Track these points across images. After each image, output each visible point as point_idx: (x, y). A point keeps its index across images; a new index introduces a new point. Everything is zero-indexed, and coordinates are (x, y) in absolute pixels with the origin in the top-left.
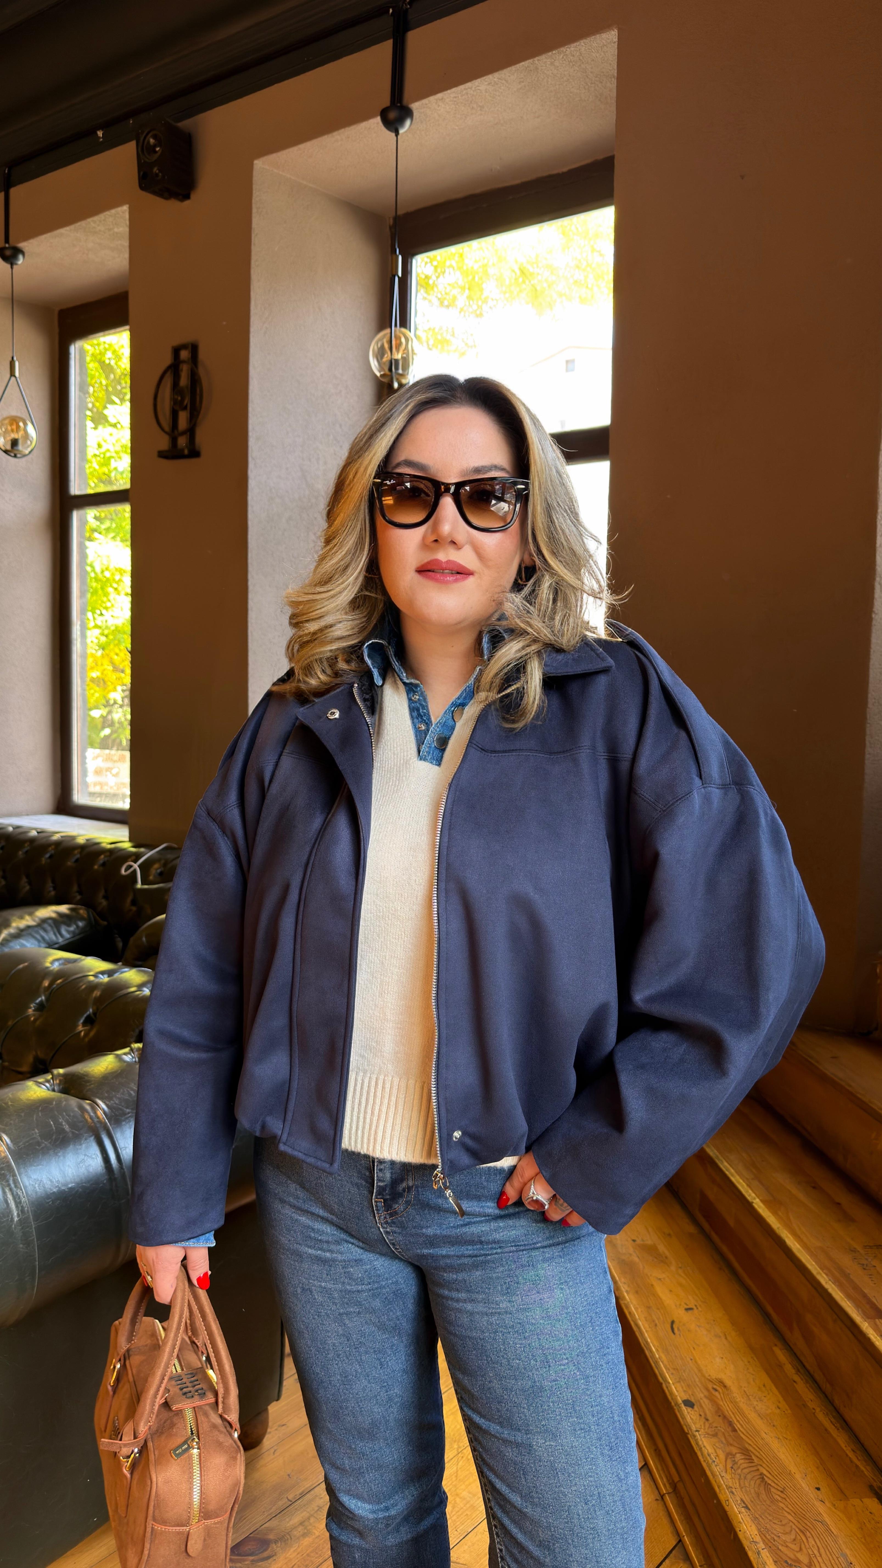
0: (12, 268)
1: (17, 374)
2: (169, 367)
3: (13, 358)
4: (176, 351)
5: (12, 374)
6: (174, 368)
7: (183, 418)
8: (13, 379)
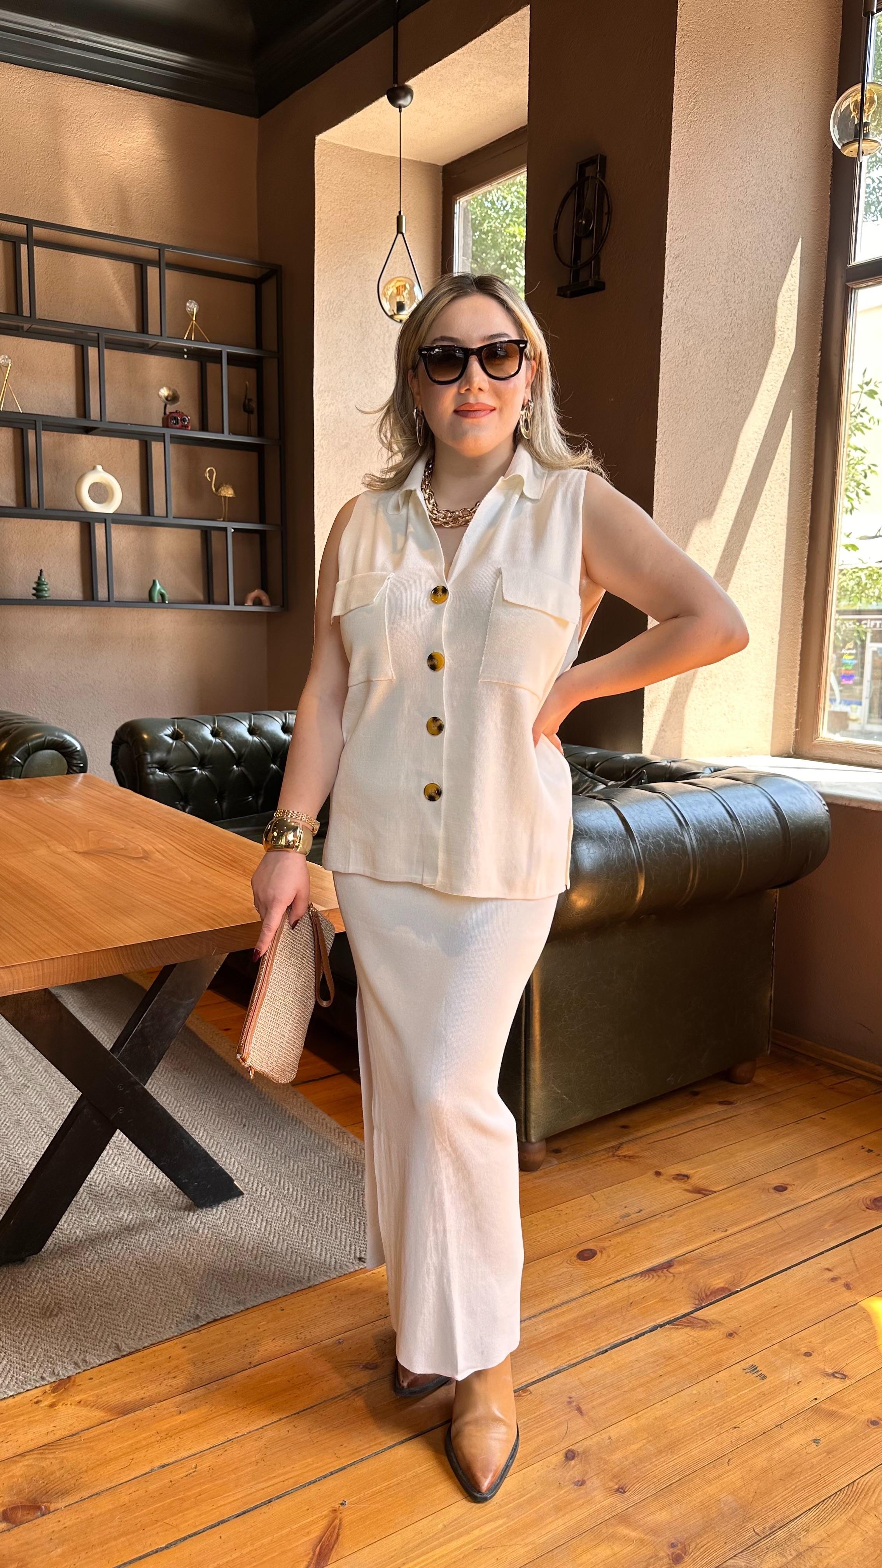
0: (400, 111)
1: (404, 231)
2: (573, 187)
3: (400, 212)
4: (582, 167)
5: (399, 231)
6: (579, 187)
7: (586, 246)
8: (400, 236)
